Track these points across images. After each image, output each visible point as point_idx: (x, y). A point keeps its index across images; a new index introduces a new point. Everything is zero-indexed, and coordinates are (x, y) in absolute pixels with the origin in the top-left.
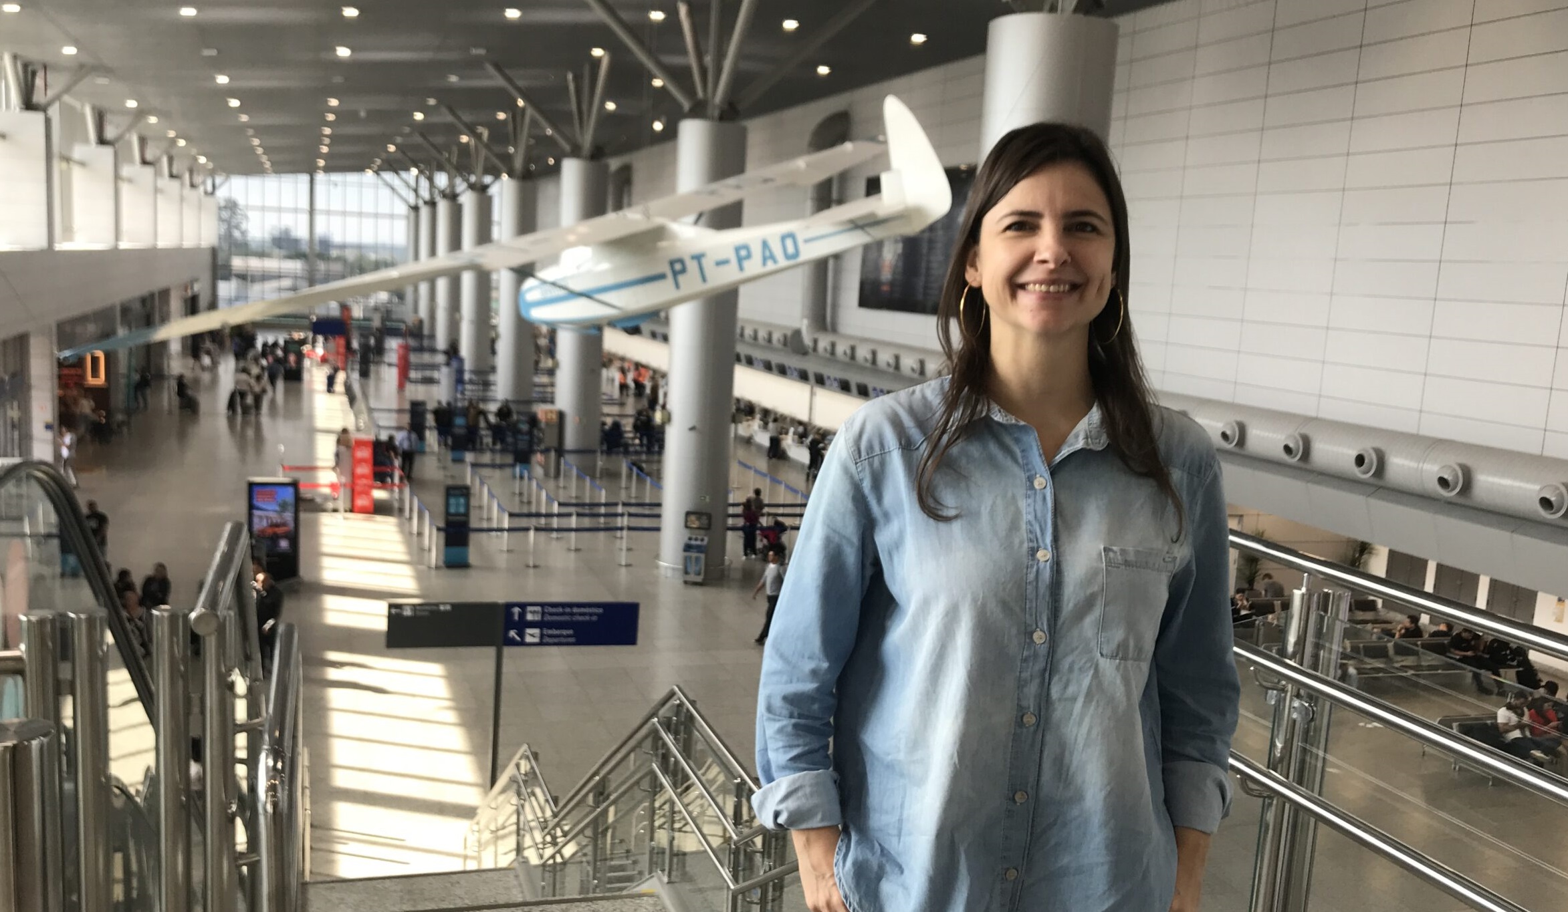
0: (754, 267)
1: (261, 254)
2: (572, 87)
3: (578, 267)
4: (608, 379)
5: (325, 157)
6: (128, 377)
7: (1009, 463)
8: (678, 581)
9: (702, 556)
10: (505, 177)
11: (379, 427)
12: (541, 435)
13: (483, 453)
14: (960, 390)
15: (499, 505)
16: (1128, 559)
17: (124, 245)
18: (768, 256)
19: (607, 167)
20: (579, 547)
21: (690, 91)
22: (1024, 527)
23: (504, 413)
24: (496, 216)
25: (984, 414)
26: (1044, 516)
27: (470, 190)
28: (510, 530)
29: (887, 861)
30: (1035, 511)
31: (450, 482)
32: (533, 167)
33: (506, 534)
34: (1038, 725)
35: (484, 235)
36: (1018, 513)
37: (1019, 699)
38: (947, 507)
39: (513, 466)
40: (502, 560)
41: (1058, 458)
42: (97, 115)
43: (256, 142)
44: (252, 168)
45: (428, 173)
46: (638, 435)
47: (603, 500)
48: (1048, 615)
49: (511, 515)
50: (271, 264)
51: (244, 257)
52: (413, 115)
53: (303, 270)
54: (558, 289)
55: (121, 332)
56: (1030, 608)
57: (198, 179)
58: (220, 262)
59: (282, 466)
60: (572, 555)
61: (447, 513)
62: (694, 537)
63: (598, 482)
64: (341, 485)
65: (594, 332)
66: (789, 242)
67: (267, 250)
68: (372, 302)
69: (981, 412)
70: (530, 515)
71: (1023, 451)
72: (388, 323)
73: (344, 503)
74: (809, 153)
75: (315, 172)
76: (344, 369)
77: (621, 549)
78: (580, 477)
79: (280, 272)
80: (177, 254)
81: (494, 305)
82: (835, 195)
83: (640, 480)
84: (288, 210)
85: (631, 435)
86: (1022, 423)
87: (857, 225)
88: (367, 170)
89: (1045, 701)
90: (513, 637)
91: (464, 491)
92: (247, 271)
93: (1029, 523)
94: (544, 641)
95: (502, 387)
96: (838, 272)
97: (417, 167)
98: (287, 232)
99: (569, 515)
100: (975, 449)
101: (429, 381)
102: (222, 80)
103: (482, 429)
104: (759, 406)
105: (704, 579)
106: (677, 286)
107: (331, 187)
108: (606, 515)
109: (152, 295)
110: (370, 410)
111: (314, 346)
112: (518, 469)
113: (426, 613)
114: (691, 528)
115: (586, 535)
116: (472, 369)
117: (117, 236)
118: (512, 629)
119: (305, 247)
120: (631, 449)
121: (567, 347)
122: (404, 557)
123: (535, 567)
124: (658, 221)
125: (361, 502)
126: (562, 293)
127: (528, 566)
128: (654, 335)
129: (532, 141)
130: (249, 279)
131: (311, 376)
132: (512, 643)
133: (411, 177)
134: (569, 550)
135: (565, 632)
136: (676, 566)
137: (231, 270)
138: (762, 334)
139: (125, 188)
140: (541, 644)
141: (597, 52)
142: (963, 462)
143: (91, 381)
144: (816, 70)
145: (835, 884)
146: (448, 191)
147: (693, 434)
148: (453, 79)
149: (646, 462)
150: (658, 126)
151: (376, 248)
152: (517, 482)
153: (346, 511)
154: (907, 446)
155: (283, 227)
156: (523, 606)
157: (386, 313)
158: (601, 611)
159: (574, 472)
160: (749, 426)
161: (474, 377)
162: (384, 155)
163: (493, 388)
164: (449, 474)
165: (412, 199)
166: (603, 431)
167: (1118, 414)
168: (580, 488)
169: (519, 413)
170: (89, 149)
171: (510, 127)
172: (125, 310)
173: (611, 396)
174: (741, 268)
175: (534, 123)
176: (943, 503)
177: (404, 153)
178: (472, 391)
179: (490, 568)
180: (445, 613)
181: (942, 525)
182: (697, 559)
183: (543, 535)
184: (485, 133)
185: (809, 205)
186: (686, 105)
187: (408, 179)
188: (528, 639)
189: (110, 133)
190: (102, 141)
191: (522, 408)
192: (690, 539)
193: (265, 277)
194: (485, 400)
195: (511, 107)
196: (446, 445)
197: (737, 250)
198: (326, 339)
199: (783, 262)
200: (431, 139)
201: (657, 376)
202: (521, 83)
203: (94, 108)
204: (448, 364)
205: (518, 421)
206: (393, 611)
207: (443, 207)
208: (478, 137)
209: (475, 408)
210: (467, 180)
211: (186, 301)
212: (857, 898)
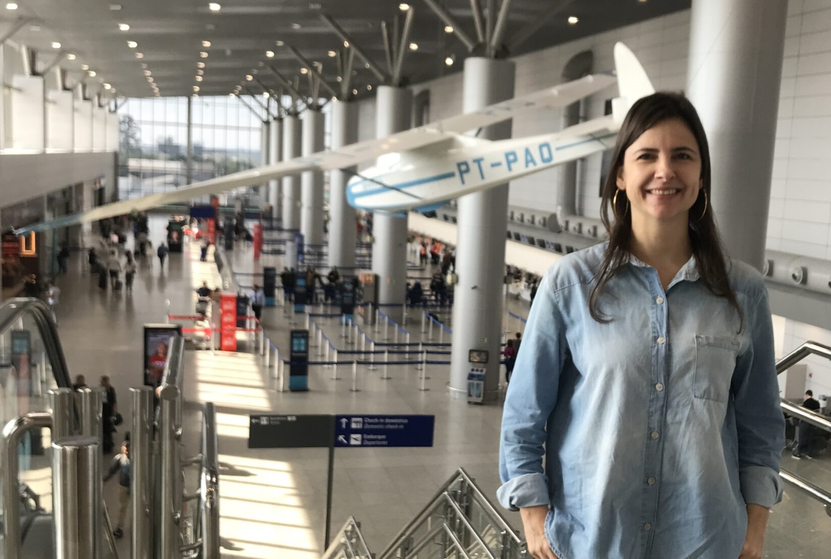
0: (519, 168)
1: (151, 157)
2: (385, 33)
3: (390, 168)
4: (411, 251)
5: (200, 84)
6: (53, 249)
7: (642, 289)
8: (463, 400)
9: (482, 383)
10: (335, 99)
11: (241, 287)
12: (361, 293)
13: (318, 306)
14: (614, 248)
15: (330, 345)
16: (710, 342)
17: (49, 151)
18: (529, 160)
19: (411, 92)
20: (390, 376)
21: (473, 37)
22: (650, 325)
23: (333, 276)
24: (328, 129)
25: (627, 262)
26: (662, 318)
27: (308, 110)
28: (338, 363)
29: (575, 523)
30: (657, 316)
31: (293, 328)
32: (355, 92)
33: (335, 366)
34: (660, 438)
35: (319, 145)
36: (647, 318)
37: (649, 423)
38: (607, 315)
39: (341, 315)
40: (332, 386)
41: (670, 286)
42: (30, 53)
43: (148, 73)
44: (144, 93)
45: (276, 96)
46: (434, 293)
47: (408, 342)
48: (664, 374)
49: (339, 352)
50: (159, 165)
51: (139, 160)
52: (265, 54)
53: (182, 169)
54: (376, 184)
55: (48, 216)
56: (654, 371)
57: (104, 101)
58: (120, 164)
59: (169, 315)
60: (385, 381)
61: (292, 351)
62: (475, 368)
63: (404, 328)
64: (212, 330)
65: (402, 216)
66: (545, 150)
67: (155, 154)
68: (234, 193)
69: (625, 261)
70: (352, 352)
71: (650, 283)
72: (246, 209)
73: (215, 344)
74: (562, 82)
75: (192, 95)
76: (214, 244)
77: (421, 378)
78: (390, 325)
79: (165, 171)
80: (90, 156)
81: (326, 196)
82: (581, 114)
83: (436, 326)
84: (171, 124)
85: (429, 293)
86: (649, 266)
87: (595, 137)
88: (231, 94)
89: (663, 425)
90: (342, 440)
91: (305, 334)
92: (141, 170)
93: (654, 323)
94: (365, 443)
95: (332, 256)
96: (584, 171)
97: (268, 91)
98: (170, 140)
99: (383, 352)
100: (623, 283)
101: (277, 252)
102: (124, 27)
103: (318, 288)
104: (525, 271)
105: (483, 401)
106: (463, 182)
107: (204, 107)
108: (409, 353)
109: (70, 188)
110: (234, 274)
111: (190, 226)
112: (344, 319)
113: (278, 423)
114: (473, 362)
115: (395, 367)
116: (310, 243)
117: (45, 145)
118: (341, 435)
119: (184, 152)
120: (429, 303)
121: (381, 227)
122: (260, 384)
123: (357, 391)
124: (449, 134)
125: (227, 342)
126: (378, 187)
127: (351, 390)
128: (446, 218)
129: (355, 73)
130: (142, 176)
131: (189, 249)
132: (340, 445)
133: (264, 99)
134: (382, 378)
135: (379, 437)
136: (462, 391)
137: (128, 169)
138: (527, 217)
139: (50, 108)
140: (362, 445)
141: (404, 7)
142: (616, 290)
143: (25, 252)
144: (567, 20)
145: (545, 538)
146: (292, 110)
147: (475, 291)
148: (296, 27)
149: (440, 313)
150: (449, 62)
151: (237, 152)
152: (344, 327)
153: (216, 349)
154: (583, 281)
155: (167, 137)
156: (349, 417)
157: (245, 202)
158: (406, 421)
159: (386, 319)
160: (517, 286)
161: (311, 250)
162: (244, 83)
163: (325, 257)
164: (292, 322)
165: (264, 116)
166: (408, 289)
167: (705, 261)
168: (391, 332)
169: (344, 276)
170: (23, 79)
171: (339, 63)
172: (51, 199)
173: (414, 264)
174: (510, 169)
175: (356, 58)
176: (604, 312)
177: (259, 81)
178: (310, 260)
179: (323, 391)
180: (292, 422)
181: (604, 326)
182: (478, 385)
183: (362, 367)
184: (320, 66)
185: (562, 121)
186: (470, 47)
187: (261, 101)
188: (353, 442)
189: (40, 67)
190: (34, 73)
191: (348, 273)
192: (473, 370)
193: (154, 174)
194: (319, 266)
195: (339, 47)
196: (290, 300)
197: (507, 155)
198: (199, 222)
199: (540, 165)
200: (279, 71)
201: (448, 249)
202: (347, 30)
203: (28, 49)
204: (292, 240)
205: (344, 283)
206: (254, 421)
207: (288, 122)
208: (315, 69)
209: (311, 272)
210: (306, 102)
211: (95, 192)
212: (558, 545)
